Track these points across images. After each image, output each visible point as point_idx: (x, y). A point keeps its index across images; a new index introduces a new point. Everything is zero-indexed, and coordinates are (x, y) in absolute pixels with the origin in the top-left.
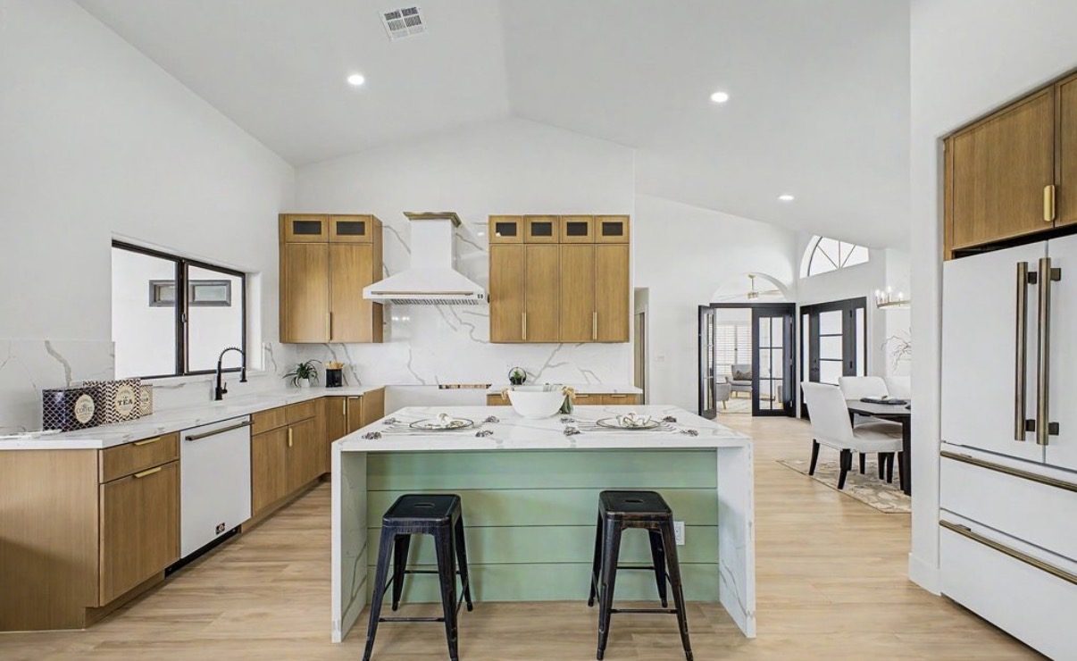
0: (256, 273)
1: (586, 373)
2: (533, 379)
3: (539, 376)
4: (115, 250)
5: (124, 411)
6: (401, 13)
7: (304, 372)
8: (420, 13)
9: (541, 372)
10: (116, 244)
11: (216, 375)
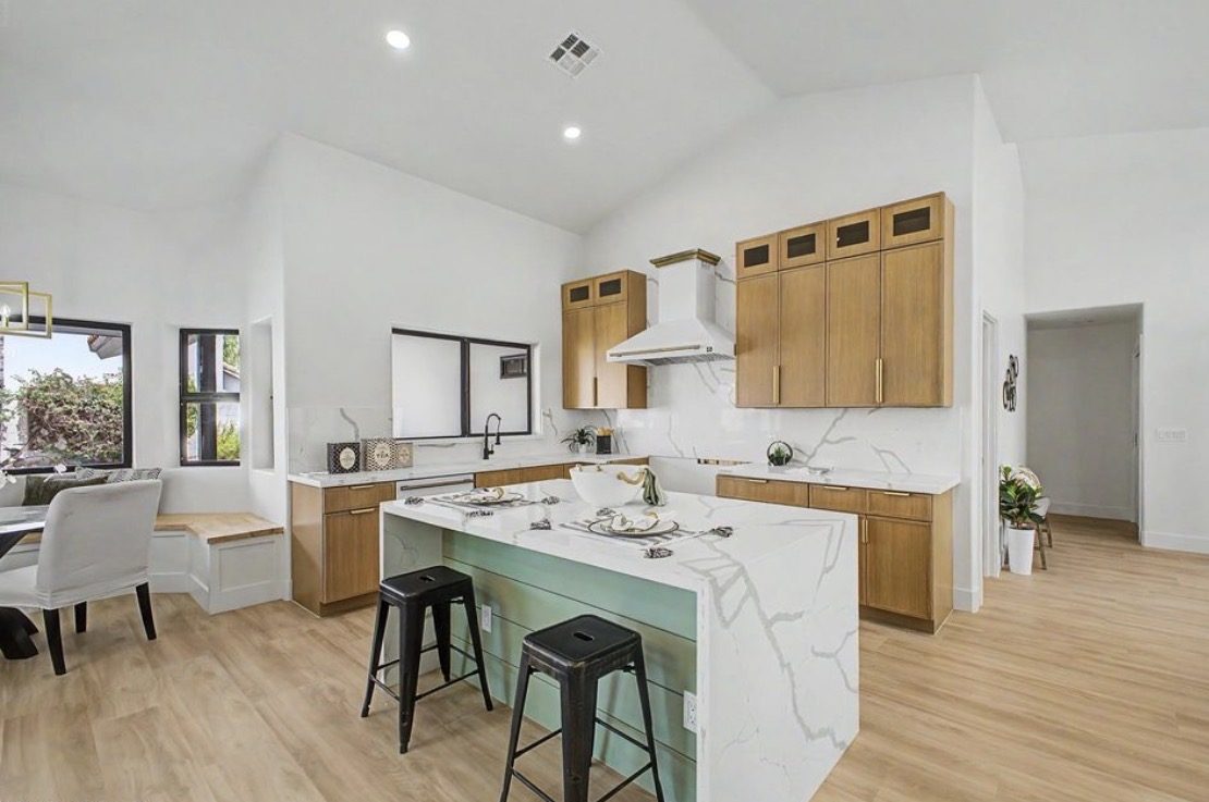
0: (536, 345)
1: (883, 454)
2: (805, 459)
3: (813, 455)
4: (395, 336)
5: (382, 462)
6: (563, 48)
7: (582, 437)
8: (581, 38)
9: (816, 450)
10: (395, 331)
11: (484, 438)
